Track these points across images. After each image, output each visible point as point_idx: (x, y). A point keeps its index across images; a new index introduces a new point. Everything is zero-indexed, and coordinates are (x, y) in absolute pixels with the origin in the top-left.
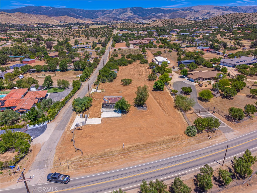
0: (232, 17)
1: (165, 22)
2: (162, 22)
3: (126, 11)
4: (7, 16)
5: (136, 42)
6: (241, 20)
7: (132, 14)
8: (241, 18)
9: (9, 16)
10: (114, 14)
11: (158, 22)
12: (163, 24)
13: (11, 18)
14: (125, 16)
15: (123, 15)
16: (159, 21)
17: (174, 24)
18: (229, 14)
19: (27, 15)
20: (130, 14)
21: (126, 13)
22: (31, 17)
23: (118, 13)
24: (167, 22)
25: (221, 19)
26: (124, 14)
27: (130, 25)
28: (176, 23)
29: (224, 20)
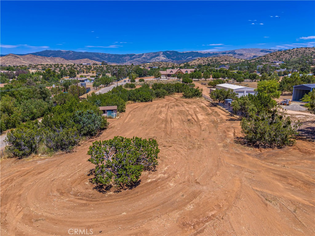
1: (207, 60)
2: (204, 61)
3: (158, 55)
4: (14, 58)
5: (172, 72)
7: (165, 59)
9: (17, 58)
11: (198, 61)
12: (205, 62)
13: (19, 60)
14: (157, 60)
15: (154, 59)
16: (199, 59)
17: (219, 62)
19: (40, 58)
20: (162, 58)
21: (158, 57)
22: (44, 60)
23: (149, 57)
24: (211, 60)
26: (156, 58)
27: (162, 64)
28: (221, 61)
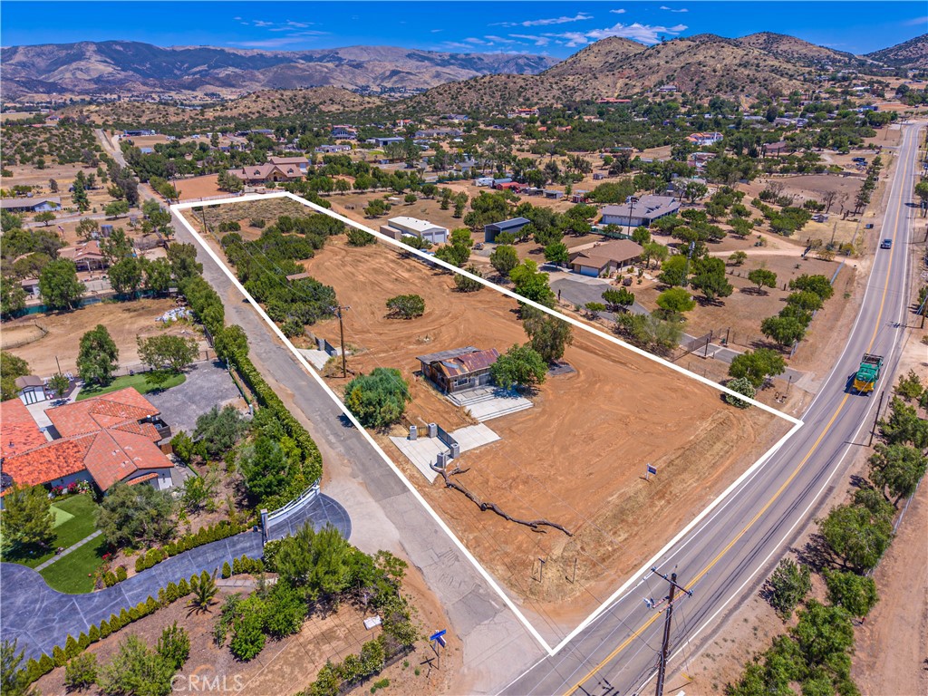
0: (491, 87)
1: (280, 99)
2: (273, 102)
3: (80, 56)
5: (258, 172)
6: (519, 95)
7: (110, 69)
8: (518, 90)
10: (23, 65)
11: (255, 101)
12: (278, 106)
15: (67, 70)
17: (316, 106)
18: (482, 78)
20: (99, 67)
21: (82, 63)
23: (41, 63)
24: (290, 99)
25: (465, 93)
26: (74, 65)
28: (321, 103)
29: (472, 95)
